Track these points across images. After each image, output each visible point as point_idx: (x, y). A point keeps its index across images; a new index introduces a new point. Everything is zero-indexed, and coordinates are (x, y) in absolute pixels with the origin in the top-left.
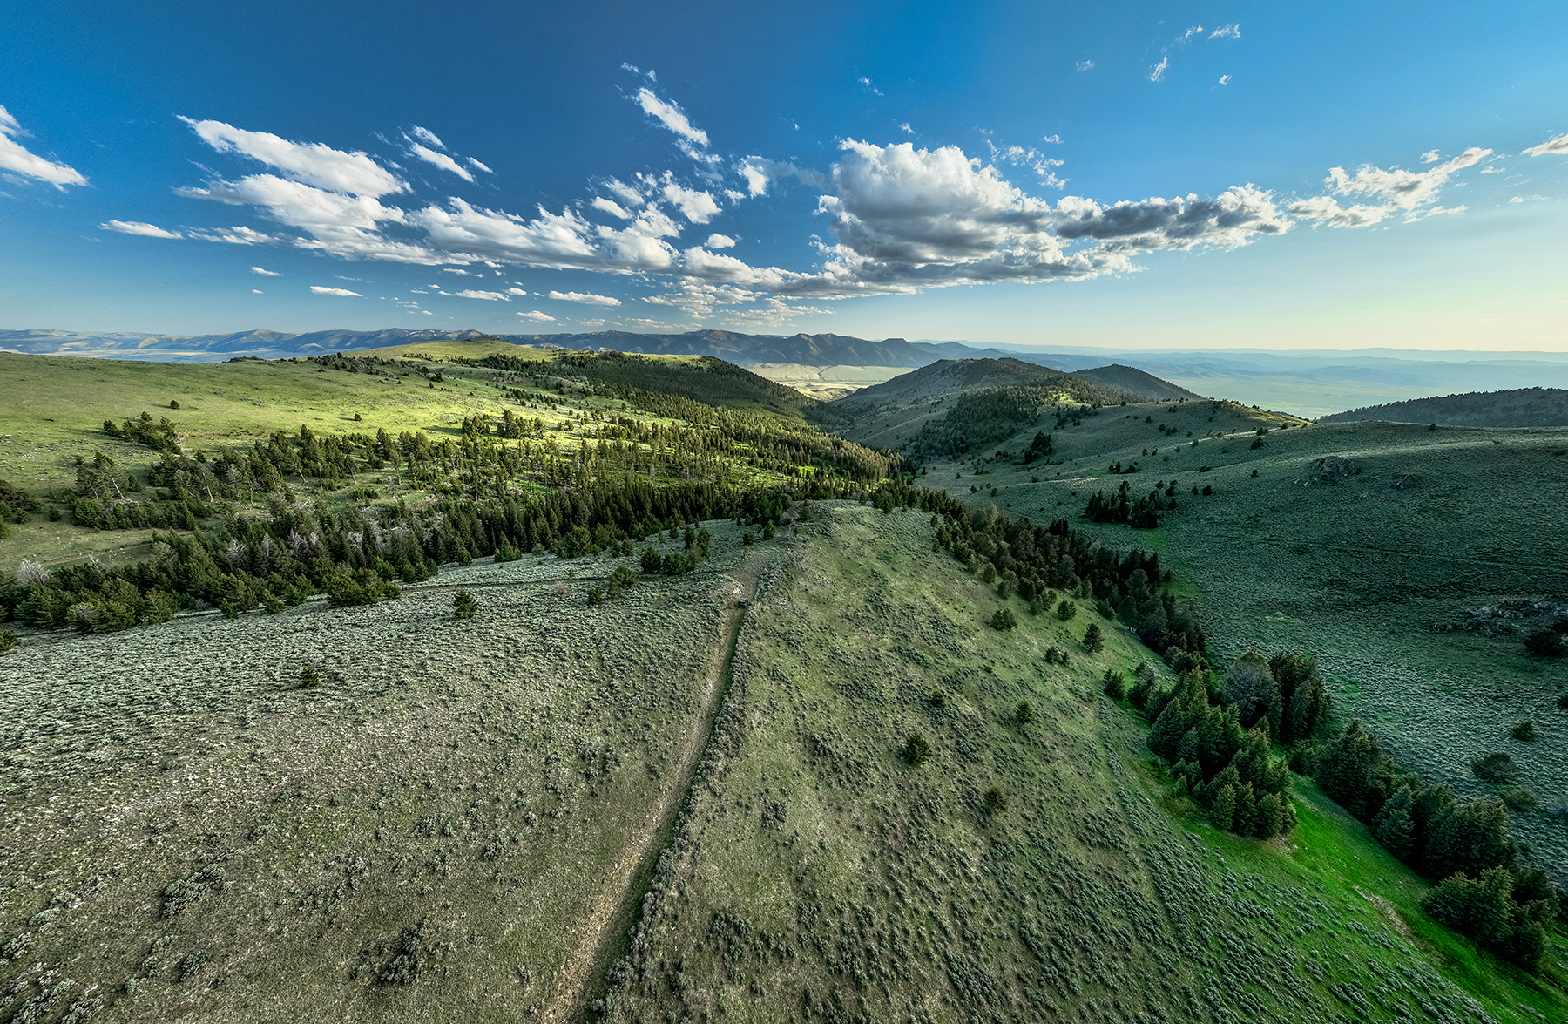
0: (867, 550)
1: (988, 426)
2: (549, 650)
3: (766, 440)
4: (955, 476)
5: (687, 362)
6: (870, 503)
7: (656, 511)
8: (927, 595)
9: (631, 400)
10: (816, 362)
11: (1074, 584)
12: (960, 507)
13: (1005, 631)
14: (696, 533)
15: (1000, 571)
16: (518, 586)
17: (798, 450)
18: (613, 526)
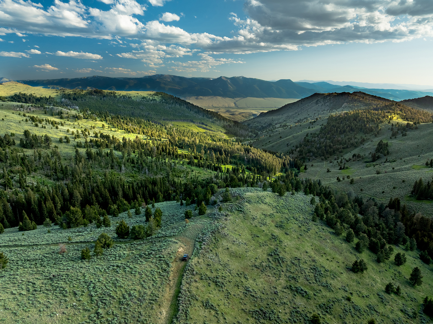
0: (268, 221)
1: (347, 137)
2: (55, 290)
3: (199, 147)
4: (326, 170)
5: (146, 96)
6: (270, 189)
7: (125, 196)
8: (308, 251)
9: (108, 122)
10: (233, 95)
11: (404, 242)
12: (330, 191)
13: (359, 273)
14: (153, 211)
15: (357, 234)
16: (35, 247)
17: (221, 154)
18: (96, 207)
